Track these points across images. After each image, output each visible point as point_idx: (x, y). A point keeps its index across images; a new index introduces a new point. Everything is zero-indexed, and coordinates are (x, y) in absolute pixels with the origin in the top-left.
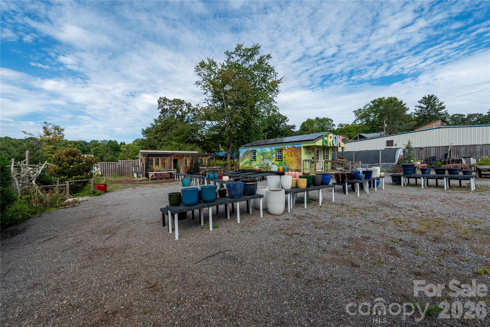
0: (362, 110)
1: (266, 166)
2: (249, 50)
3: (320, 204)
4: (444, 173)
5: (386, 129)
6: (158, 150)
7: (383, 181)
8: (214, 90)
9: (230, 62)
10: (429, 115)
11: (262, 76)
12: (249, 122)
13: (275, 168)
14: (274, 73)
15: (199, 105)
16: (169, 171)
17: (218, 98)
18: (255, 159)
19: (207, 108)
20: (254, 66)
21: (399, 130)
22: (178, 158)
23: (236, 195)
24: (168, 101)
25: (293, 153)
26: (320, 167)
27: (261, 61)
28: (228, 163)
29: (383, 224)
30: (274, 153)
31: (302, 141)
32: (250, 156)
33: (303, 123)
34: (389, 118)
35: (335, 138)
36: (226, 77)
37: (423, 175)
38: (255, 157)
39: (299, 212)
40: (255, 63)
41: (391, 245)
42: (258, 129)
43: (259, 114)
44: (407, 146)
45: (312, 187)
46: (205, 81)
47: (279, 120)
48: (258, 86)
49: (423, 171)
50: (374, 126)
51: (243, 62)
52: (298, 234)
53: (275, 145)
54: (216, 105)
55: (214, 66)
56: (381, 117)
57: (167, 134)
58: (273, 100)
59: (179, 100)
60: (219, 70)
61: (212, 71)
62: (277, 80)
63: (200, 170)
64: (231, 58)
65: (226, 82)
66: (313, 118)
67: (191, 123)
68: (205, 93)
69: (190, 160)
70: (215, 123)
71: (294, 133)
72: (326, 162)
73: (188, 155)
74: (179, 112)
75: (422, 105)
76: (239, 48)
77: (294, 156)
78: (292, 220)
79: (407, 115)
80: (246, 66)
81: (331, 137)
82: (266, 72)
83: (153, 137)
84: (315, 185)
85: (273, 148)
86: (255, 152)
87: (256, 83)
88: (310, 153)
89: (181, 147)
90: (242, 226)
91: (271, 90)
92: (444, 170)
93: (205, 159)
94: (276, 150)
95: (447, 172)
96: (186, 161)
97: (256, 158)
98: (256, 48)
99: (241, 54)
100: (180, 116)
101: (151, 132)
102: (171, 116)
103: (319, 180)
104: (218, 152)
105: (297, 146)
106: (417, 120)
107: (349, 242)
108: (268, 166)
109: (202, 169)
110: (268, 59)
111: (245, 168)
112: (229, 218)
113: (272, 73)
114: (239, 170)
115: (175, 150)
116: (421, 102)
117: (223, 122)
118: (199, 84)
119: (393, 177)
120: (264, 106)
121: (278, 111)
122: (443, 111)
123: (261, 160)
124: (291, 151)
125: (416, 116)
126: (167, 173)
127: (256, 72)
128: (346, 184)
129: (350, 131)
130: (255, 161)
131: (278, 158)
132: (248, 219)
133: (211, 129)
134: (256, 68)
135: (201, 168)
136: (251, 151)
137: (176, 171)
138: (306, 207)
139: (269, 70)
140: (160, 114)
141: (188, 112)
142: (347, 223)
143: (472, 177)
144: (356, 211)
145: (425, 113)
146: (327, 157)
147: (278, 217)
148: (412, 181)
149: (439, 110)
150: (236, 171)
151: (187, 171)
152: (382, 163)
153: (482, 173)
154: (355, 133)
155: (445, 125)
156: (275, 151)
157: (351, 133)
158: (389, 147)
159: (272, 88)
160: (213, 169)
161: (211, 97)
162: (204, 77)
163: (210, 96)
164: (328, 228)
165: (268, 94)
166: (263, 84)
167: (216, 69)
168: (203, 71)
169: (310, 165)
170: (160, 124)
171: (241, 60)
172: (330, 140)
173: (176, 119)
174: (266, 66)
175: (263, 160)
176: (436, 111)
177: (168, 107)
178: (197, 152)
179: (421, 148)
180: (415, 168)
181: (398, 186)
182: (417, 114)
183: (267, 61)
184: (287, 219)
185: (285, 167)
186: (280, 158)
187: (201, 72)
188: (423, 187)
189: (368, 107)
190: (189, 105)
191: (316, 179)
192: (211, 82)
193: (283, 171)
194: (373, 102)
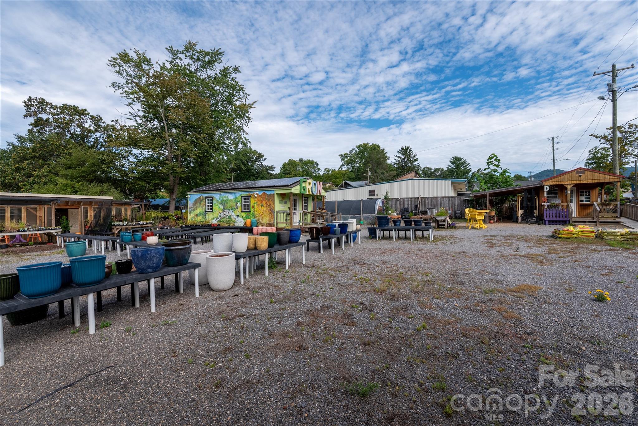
0: (347, 154)
1: (228, 220)
2: (207, 54)
3: (287, 268)
4: (411, 225)
5: (370, 178)
6: (24, 192)
7: (359, 234)
8: (147, 101)
9: (175, 64)
10: (406, 165)
11: (227, 94)
12: (206, 157)
13: (240, 222)
14: (243, 93)
15: (119, 121)
16: (43, 230)
17: (153, 115)
18: (212, 209)
19: (133, 127)
20: (215, 79)
21: (382, 179)
22: (67, 207)
23: (149, 267)
24: (49, 106)
25: (264, 202)
26: (297, 220)
27: (225, 72)
28: (171, 215)
29: (348, 287)
30: (239, 201)
31: (275, 186)
32: (203, 205)
33: (284, 164)
34: (373, 167)
35: (315, 184)
36: (166, 84)
37: (395, 227)
38: (212, 206)
39: (258, 282)
40: (216, 74)
41: (350, 312)
42: (220, 167)
43: (222, 147)
44: (385, 197)
45: (276, 247)
46: (130, 85)
47: (253, 158)
48: (220, 108)
49: (395, 222)
50: (360, 174)
51: (197, 68)
52: (242, 316)
53: (240, 190)
54: (150, 125)
55: (147, 65)
56: (365, 164)
57: (46, 164)
58: (242, 129)
59: (75, 109)
60: (156, 72)
61: (144, 71)
62: (247, 104)
63: (114, 227)
64: (177, 58)
65: (167, 93)
66: (297, 159)
67: (103, 149)
68: (130, 104)
69: (94, 211)
70: (147, 153)
71: (272, 176)
72: (305, 214)
73: (90, 203)
74: (74, 129)
75: (400, 155)
76: (190, 47)
77: (265, 205)
78: (243, 295)
79: (388, 164)
80: (202, 75)
81: (309, 183)
82: (233, 91)
83: (13, 167)
84: (280, 244)
85: (238, 195)
86: (211, 199)
87: (218, 103)
88: (286, 203)
89: (79, 188)
90: (158, 316)
91: (240, 115)
92: (411, 221)
93: (126, 210)
94: (242, 197)
95: (413, 223)
96: (86, 211)
97: (214, 208)
98: (218, 54)
99: (194, 56)
100: (77, 135)
101: (8, 158)
102: (57, 133)
103: (285, 236)
104: (153, 198)
105: (269, 193)
106: (396, 170)
107: (306, 316)
108: (231, 219)
109: (119, 225)
110: (235, 73)
111: (195, 222)
112: (138, 305)
113: (241, 93)
114: (186, 226)
115: (65, 194)
116: (400, 152)
117: (162, 152)
118: (119, 88)
119: (370, 229)
120: (229, 137)
121: (249, 145)
122: (416, 163)
123: (220, 211)
124: (261, 199)
125: (396, 166)
126: (40, 234)
127: (218, 88)
128: (321, 240)
129: (336, 178)
130: (212, 212)
131: (245, 209)
132: (171, 303)
133: (140, 163)
134: (216, 80)
135: (116, 223)
136: (206, 198)
137: (61, 230)
138: (267, 274)
139: (237, 88)
140: (31, 127)
141: (96, 131)
142: (311, 289)
143: (431, 228)
144: (326, 273)
145: (403, 163)
146: (305, 207)
147: (224, 294)
148: (386, 233)
149: (413, 162)
150: (182, 227)
151: (87, 229)
152: (364, 215)
153: (440, 223)
154: (341, 180)
155: (418, 177)
156: (240, 199)
157: (338, 180)
158: (371, 197)
159: (240, 113)
160: (139, 224)
161: (141, 111)
162: (129, 78)
163: (139, 110)
164: (286, 300)
165: (235, 120)
166: (228, 106)
167: (150, 69)
168: (126, 68)
169: (285, 218)
170: (31, 145)
171: (193, 66)
172: (309, 187)
173: (69, 140)
174: (232, 82)
175: (224, 212)
176: (411, 162)
177: (50, 117)
178: (111, 198)
179: (398, 199)
180: (388, 220)
181: (374, 240)
182: (397, 164)
183: (234, 75)
184: (236, 295)
185: (254, 220)
186: (247, 209)
187: (121, 68)
188: (394, 240)
189: (354, 152)
190: (97, 120)
191: (282, 236)
192: (141, 89)
193: (251, 226)
194: (358, 147)
